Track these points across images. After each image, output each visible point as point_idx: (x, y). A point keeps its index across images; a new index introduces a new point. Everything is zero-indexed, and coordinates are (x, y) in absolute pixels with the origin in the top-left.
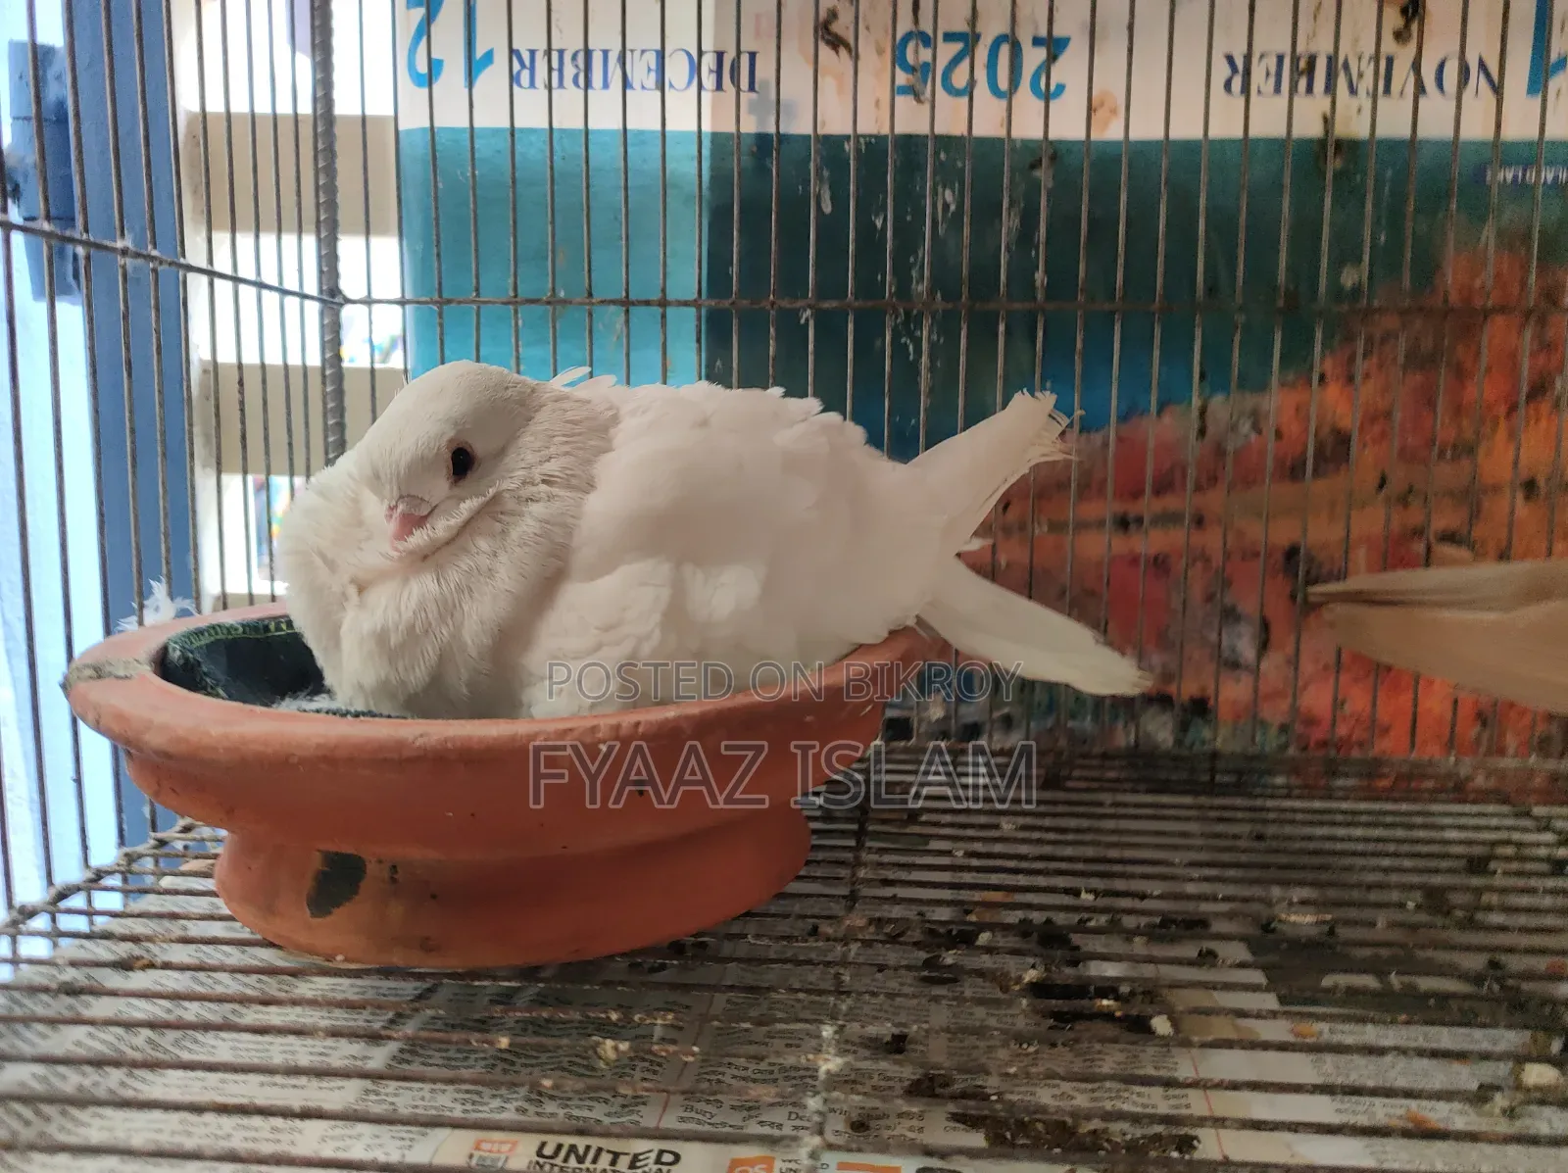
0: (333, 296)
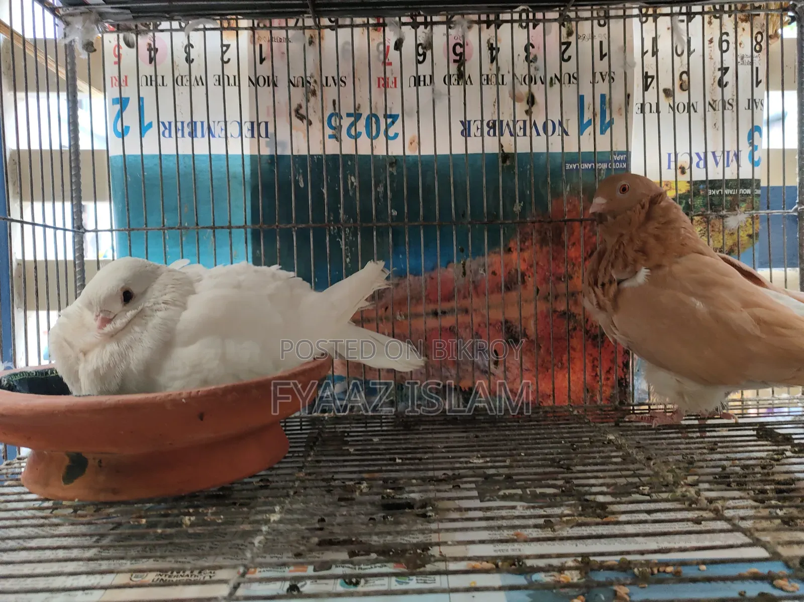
0: (79, 229)
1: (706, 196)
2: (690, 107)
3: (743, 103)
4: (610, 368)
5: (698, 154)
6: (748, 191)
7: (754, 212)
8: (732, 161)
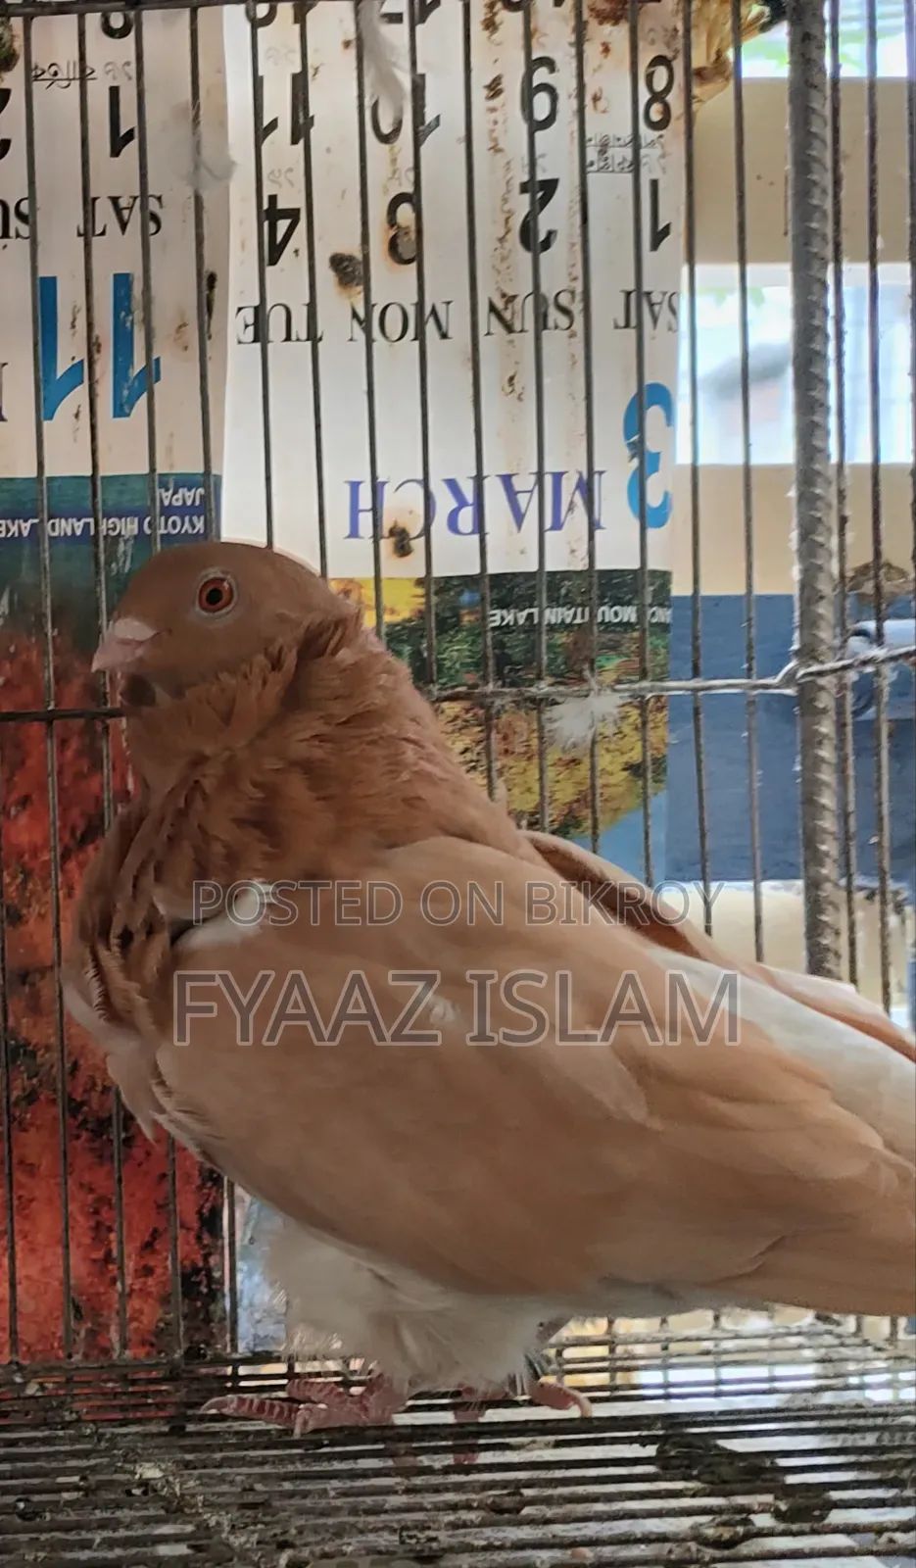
1: (478, 631)
2: (422, 320)
3: (608, 306)
4: (155, 1234)
5: (452, 485)
6: (629, 614)
7: (646, 684)
8: (571, 508)
